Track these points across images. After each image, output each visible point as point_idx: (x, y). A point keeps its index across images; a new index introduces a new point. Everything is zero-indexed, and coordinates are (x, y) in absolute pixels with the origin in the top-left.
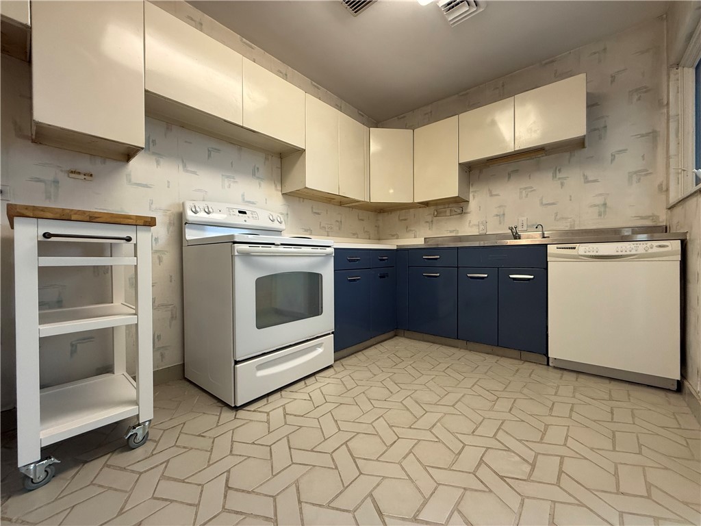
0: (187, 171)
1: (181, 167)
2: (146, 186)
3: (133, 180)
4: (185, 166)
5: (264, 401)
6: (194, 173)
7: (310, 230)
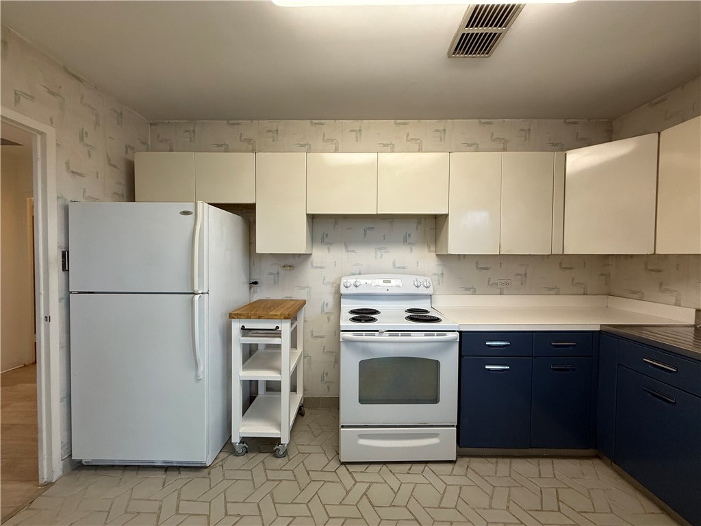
0: (348, 251)
1: (344, 249)
2: (321, 268)
3: (315, 265)
4: (346, 247)
5: (362, 468)
6: (353, 251)
7: (473, 288)
